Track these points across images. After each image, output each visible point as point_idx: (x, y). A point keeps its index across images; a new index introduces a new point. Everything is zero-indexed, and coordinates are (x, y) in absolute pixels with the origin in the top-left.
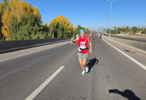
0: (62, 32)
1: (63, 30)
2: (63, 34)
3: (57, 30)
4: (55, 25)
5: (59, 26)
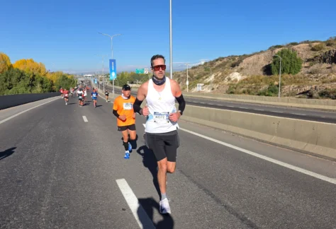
0: (40, 85)
1: (42, 82)
2: (43, 88)
3: (34, 82)
4: (31, 76)
5: (35, 78)
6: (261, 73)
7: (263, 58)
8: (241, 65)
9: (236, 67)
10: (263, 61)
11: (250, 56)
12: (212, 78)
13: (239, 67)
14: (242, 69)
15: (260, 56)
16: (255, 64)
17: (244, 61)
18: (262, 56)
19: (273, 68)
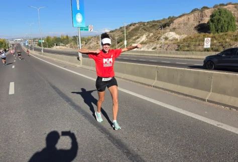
6: (196, 32)
7: (193, 19)
8: (172, 26)
9: (167, 27)
10: (193, 21)
11: (180, 17)
12: (144, 38)
13: (171, 27)
14: (174, 29)
15: (189, 16)
16: (186, 24)
17: (175, 21)
18: (192, 17)
19: (211, 26)
